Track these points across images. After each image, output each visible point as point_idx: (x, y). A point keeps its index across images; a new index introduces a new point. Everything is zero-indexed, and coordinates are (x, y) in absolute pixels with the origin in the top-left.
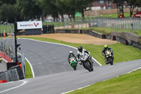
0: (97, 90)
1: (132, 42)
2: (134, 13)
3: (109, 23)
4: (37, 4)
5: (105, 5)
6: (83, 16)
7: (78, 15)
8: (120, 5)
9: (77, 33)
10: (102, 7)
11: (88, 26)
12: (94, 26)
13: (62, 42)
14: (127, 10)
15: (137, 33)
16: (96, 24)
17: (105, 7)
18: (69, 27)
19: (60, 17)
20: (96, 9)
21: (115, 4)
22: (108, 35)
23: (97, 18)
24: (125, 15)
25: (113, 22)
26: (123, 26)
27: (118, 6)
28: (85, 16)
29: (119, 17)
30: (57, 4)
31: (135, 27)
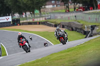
0: (52, 58)
1: (76, 28)
2: (76, 8)
3: (59, 16)
4: (7, 5)
5: (55, 4)
6: (40, 12)
7: (37, 12)
8: (66, 4)
9: (37, 24)
10: (53, 5)
11: (44, 19)
12: (48, 19)
13: (26, 31)
14: (71, 6)
15: (79, 22)
16: (49, 17)
17: (55, 6)
18: (31, 21)
19: (24, 14)
20: (49, 7)
21: (63, 3)
22: (59, 24)
23: (50, 13)
24: (70, 10)
25: (62, 15)
26: (69, 17)
27: (65, 4)
28: (42, 12)
29: (66, 12)
30: (21, 5)
31: (77, 18)
